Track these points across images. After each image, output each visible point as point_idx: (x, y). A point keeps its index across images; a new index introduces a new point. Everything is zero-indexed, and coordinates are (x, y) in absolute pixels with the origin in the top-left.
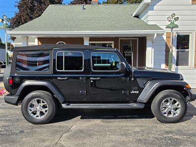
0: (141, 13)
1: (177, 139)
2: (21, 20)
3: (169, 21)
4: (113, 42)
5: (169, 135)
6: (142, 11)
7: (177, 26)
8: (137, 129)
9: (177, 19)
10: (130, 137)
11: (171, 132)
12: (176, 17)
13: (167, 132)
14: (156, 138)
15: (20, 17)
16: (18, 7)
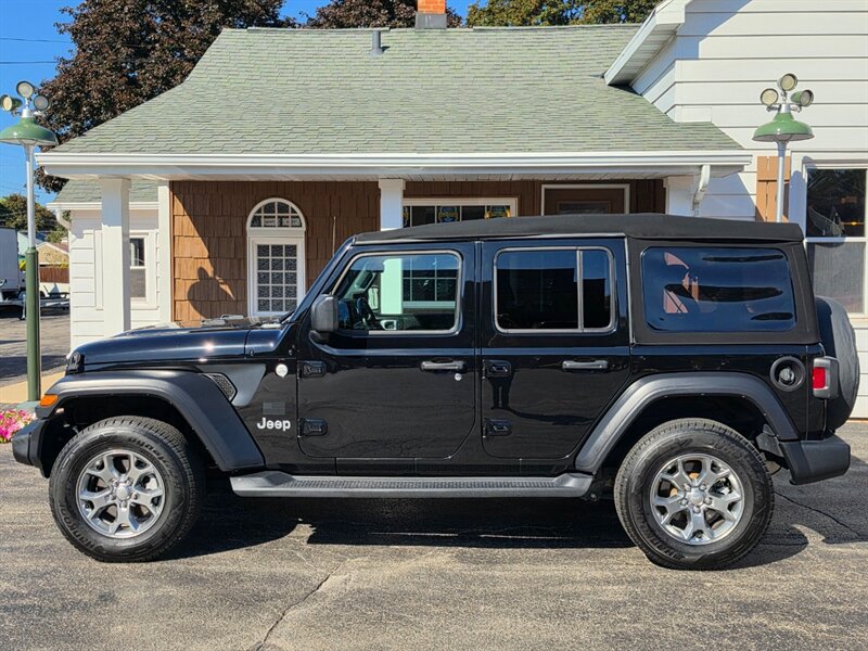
0: (642, 69)
1: (786, 635)
2: (88, 95)
3: (770, 108)
4: (512, 202)
5: (755, 619)
6: (649, 62)
7: (804, 133)
8: (613, 593)
9: (805, 99)
10: (579, 623)
11: (763, 607)
12: (800, 88)
13: (746, 608)
14: (694, 630)
15: (83, 81)
16: (75, 33)
